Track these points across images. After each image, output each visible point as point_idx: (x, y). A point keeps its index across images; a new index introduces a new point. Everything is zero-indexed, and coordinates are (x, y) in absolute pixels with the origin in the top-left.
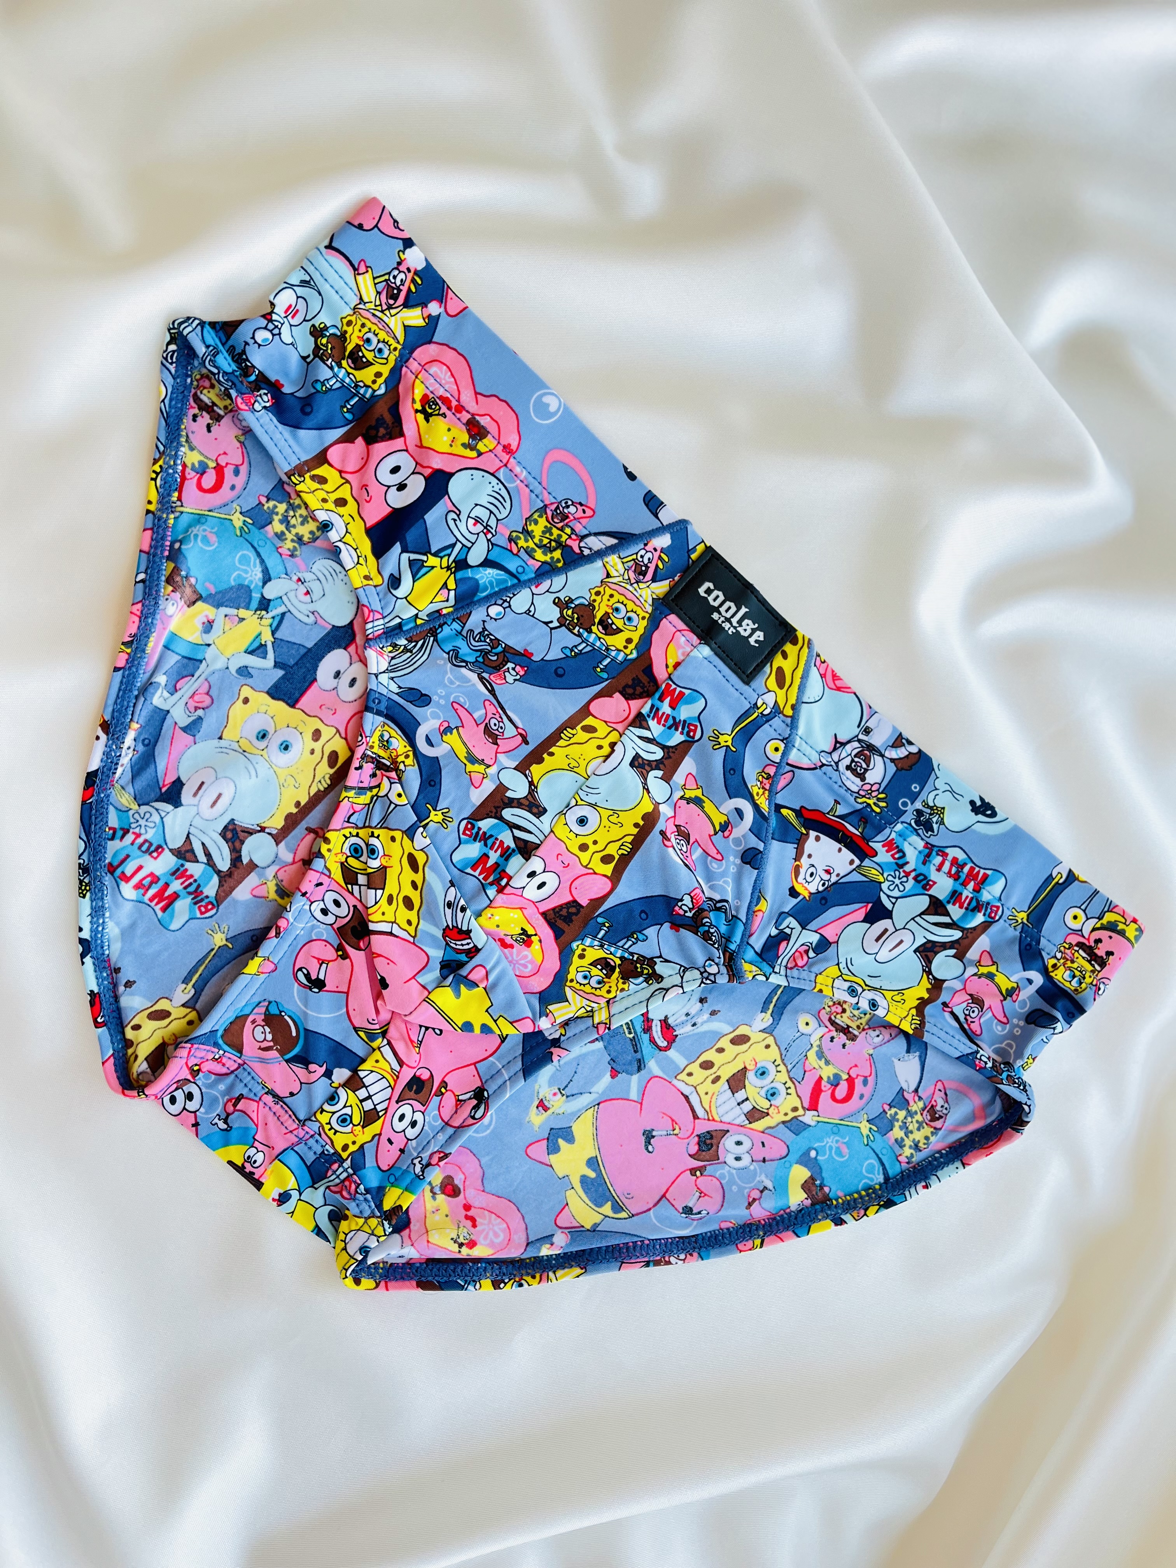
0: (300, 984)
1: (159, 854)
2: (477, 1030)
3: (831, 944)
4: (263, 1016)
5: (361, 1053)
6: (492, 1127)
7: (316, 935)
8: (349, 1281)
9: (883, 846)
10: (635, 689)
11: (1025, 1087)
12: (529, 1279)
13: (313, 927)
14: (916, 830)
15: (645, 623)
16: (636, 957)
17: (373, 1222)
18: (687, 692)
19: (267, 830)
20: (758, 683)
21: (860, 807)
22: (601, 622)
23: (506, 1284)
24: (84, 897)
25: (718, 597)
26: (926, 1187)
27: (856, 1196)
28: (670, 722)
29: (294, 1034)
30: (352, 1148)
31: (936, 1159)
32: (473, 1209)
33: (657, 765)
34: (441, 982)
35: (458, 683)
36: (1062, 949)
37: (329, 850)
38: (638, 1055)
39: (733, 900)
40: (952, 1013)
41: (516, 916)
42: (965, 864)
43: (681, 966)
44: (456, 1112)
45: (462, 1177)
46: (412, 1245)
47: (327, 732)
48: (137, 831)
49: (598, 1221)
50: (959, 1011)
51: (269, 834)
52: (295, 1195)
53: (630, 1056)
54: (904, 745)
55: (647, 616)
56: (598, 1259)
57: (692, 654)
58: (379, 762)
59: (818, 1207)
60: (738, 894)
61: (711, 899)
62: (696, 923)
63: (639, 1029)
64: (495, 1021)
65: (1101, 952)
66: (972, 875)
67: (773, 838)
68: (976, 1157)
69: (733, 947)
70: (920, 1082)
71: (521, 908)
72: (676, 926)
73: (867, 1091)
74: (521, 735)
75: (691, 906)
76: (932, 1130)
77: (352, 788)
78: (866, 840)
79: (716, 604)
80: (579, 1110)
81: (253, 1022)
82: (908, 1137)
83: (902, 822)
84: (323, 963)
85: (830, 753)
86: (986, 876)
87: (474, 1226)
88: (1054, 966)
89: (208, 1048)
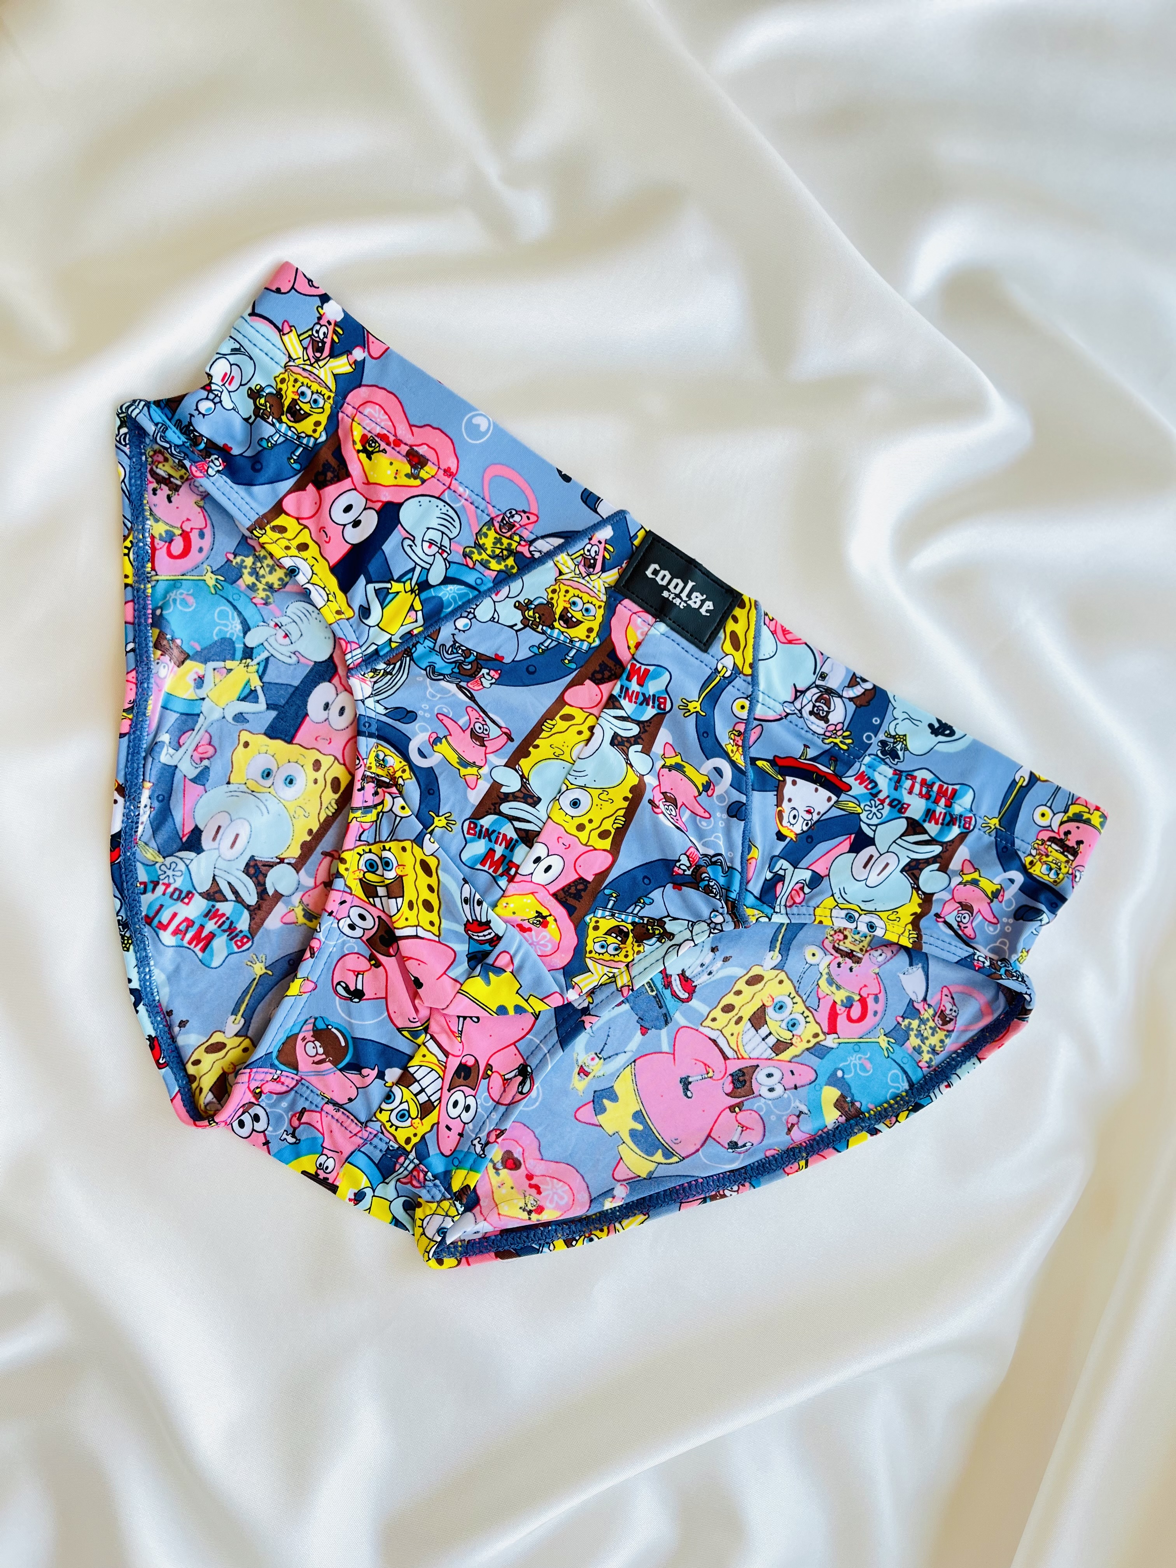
0: (341, 997)
1: (190, 899)
2: (511, 1012)
3: (823, 877)
4: (311, 1033)
5: (408, 1051)
6: (540, 1099)
7: (347, 949)
8: (433, 1263)
9: (856, 779)
10: (603, 674)
11: (1023, 978)
12: (598, 1233)
13: (344, 943)
14: (883, 760)
15: (602, 611)
16: (646, 920)
17: (446, 1204)
18: (651, 668)
19: (286, 861)
20: (715, 649)
21: (828, 747)
22: (562, 617)
23: (577, 1241)
24: (128, 950)
25: (664, 576)
26: (948, 1086)
27: (886, 1105)
28: (641, 698)
29: (343, 1044)
30: (415, 1140)
31: (953, 1059)
32: (535, 1178)
33: (635, 740)
34: (470, 974)
35: (439, 696)
36: (1036, 846)
37: (347, 869)
38: (664, 1011)
39: (726, 853)
40: (945, 922)
41: (529, 901)
42: (934, 783)
43: (689, 921)
44: (504, 1091)
45: (521, 1150)
46: (485, 1220)
47: (326, 761)
48: (166, 881)
49: (652, 1169)
50: (951, 919)
51: (289, 864)
52: (369, 1192)
53: (657, 1012)
54: (859, 684)
55: (603, 604)
56: (658, 1203)
57: (650, 633)
58: (378, 781)
59: (852, 1122)
60: (730, 846)
61: (706, 855)
62: (695, 879)
63: (660, 986)
64: (527, 1001)
65: (1071, 843)
66: (941, 793)
67: (753, 790)
68: (989, 1051)
69: (733, 895)
70: (927, 991)
71: (532, 893)
72: (678, 886)
73: (879, 1007)
74: (505, 733)
75: (688, 865)
76: (945, 1033)
77: (359, 808)
78: (839, 776)
79: (664, 583)
80: (618, 1070)
81: (304, 1039)
82: (924, 1044)
83: (869, 755)
84: (359, 974)
85: (793, 703)
86: (954, 791)
87: (539, 1193)
88: (1031, 863)
89: (266, 1070)
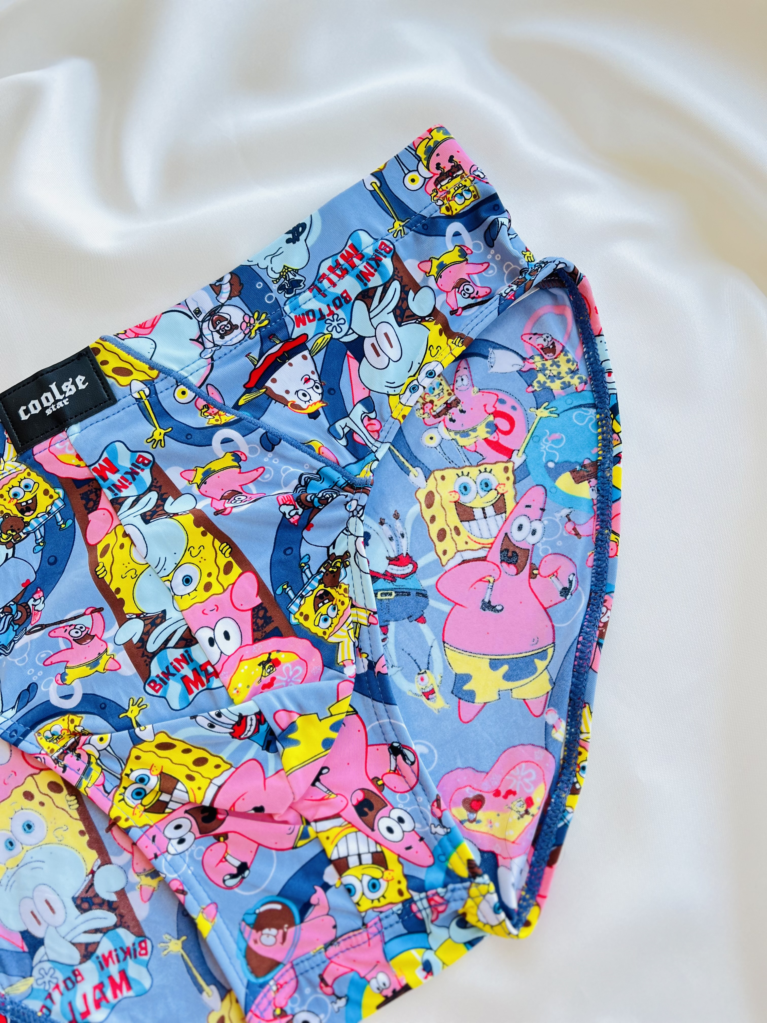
0: (237, 885)
1: (80, 974)
2: (334, 735)
3: (369, 396)
4: (254, 931)
5: (317, 850)
6: (432, 747)
7: (198, 856)
8: (524, 932)
9: (298, 326)
10: (92, 500)
11: (543, 262)
12: (580, 758)
13: (191, 856)
14: (295, 295)
15: (33, 475)
16: (322, 569)
17: (474, 891)
18: (105, 455)
19: (95, 869)
20: (118, 392)
21: (258, 336)
22: (22, 512)
23: (577, 782)
26: (610, 373)
27: (600, 437)
28: (129, 477)
29: (279, 907)
30: (404, 886)
31: (589, 358)
32: (500, 789)
33: (162, 499)
34: (279, 754)
35: (25, 655)
36: (435, 198)
37: (127, 820)
38: (413, 593)
39: (303, 469)
40: (464, 308)
41: (246, 667)
42: (337, 261)
43: (342, 532)
44: (404, 777)
45: (468, 789)
46: (511, 858)
47: (29, 786)
49: (548, 677)
50: (463, 302)
51: (99, 867)
52: (429, 955)
53: (411, 600)
54: (221, 285)
55: (28, 470)
56: (581, 689)
57: (72, 441)
58: (69, 748)
59: (599, 474)
60: (297, 463)
61: (296, 488)
62: (309, 508)
63: (389, 585)
64: (332, 715)
65: (448, 166)
66: (348, 258)
67: (259, 419)
68: (597, 322)
69: (342, 481)
70: (518, 354)
71: (241, 661)
72: (308, 526)
73: (510, 402)
74: (92, 613)
75: (292, 507)
76: (562, 354)
77: (80, 780)
78: (288, 340)
79: (39, 408)
80: (444, 661)
81: (256, 942)
82: (563, 378)
83: (285, 305)
84: (224, 857)
85: (205, 348)
86: (352, 247)
87: (514, 793)
88: (448, 209)
89: (262, 995)
